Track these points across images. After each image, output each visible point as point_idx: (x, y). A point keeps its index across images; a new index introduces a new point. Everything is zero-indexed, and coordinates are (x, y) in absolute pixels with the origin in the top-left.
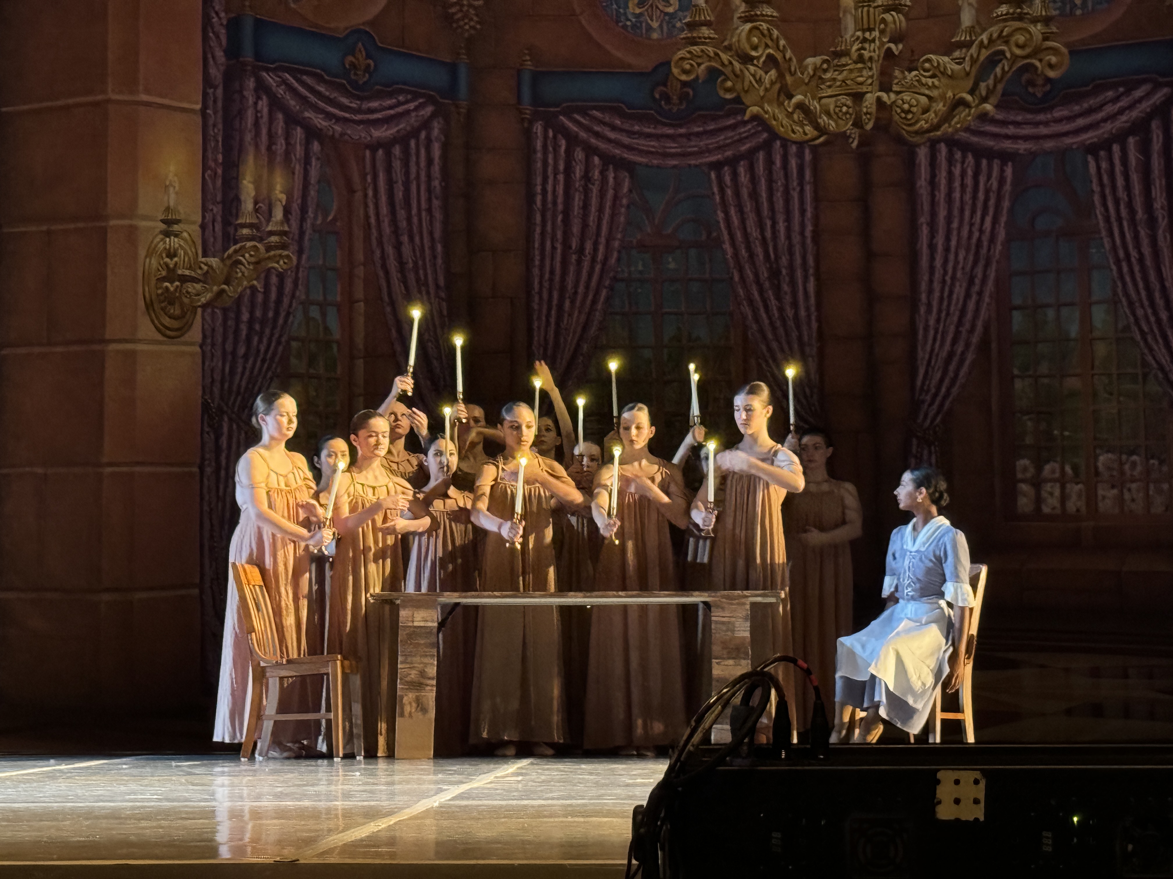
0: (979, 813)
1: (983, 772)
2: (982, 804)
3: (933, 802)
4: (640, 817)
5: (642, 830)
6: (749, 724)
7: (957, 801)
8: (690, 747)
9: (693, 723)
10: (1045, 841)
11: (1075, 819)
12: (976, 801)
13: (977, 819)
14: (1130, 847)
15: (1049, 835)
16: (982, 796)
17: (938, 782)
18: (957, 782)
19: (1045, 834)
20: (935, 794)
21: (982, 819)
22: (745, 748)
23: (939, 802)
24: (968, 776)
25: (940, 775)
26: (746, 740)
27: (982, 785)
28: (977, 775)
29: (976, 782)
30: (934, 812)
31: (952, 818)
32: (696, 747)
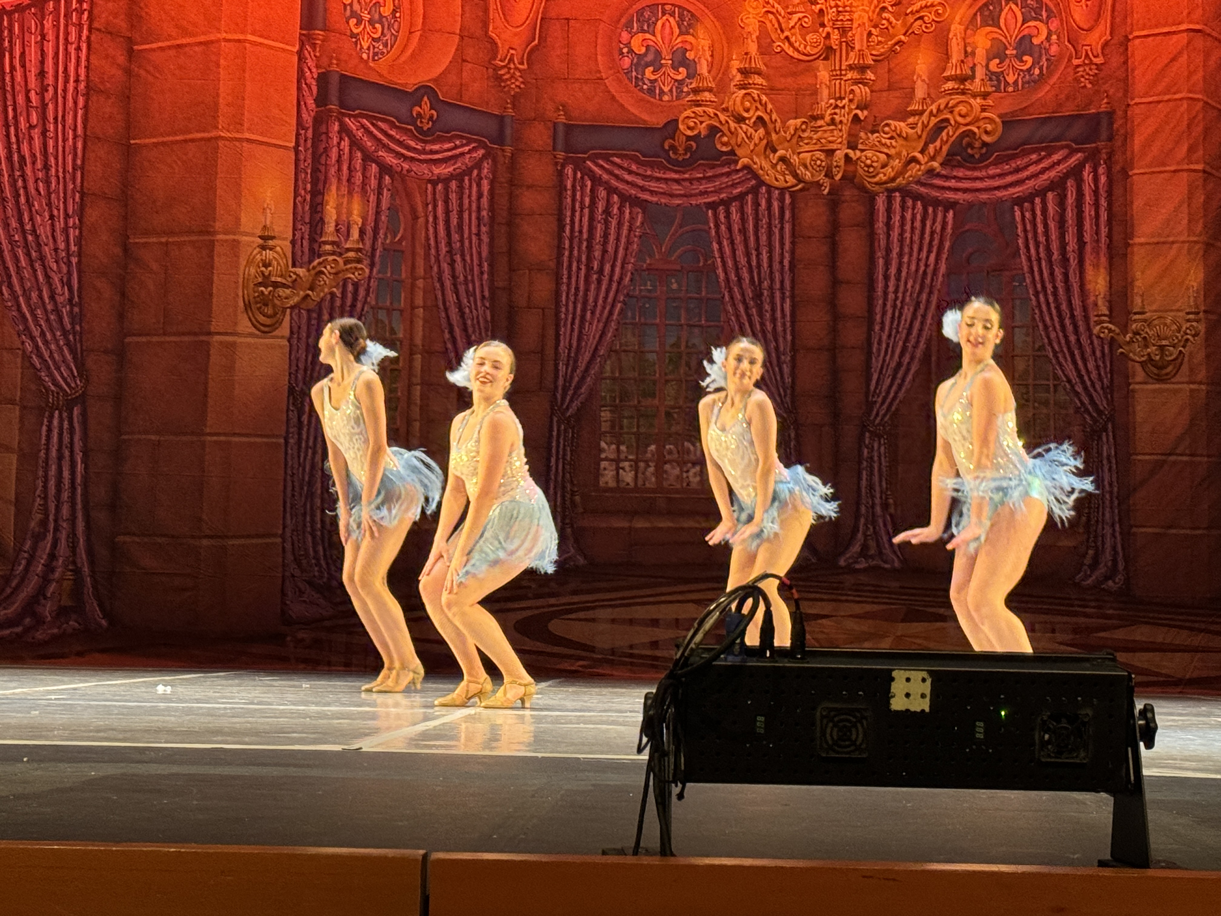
0: (925, 705)
1: (930, 673)
2: (928, 699)
3: (887, 696)
4: (649, 702)
5: (651, 712)
6: (741, 627)
7: (908, 695)
8: (692, 645)
9: (696, 625)
10: (977, 730)
11: (1003, 713)
12: (923, 696)
13: (923, 711)
14: (1047, 737)
15: (982, 724)
16: (928, 692)
17: (893, 679)
18: (908, 680)
19: (977, 723)
20: (890, 689)
21: (927, 710)
22: (737, 647)
23: (893, 697)
24: (917, 675)
25: (894, 674)
26: (738, 641)
27: (929, 682)
28: (925, 674)
29: (924, 680)
30: (888, 704)
31: (903, 709)
32: (697, 645)
